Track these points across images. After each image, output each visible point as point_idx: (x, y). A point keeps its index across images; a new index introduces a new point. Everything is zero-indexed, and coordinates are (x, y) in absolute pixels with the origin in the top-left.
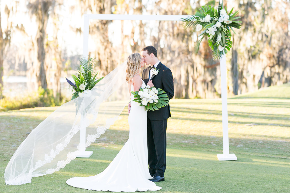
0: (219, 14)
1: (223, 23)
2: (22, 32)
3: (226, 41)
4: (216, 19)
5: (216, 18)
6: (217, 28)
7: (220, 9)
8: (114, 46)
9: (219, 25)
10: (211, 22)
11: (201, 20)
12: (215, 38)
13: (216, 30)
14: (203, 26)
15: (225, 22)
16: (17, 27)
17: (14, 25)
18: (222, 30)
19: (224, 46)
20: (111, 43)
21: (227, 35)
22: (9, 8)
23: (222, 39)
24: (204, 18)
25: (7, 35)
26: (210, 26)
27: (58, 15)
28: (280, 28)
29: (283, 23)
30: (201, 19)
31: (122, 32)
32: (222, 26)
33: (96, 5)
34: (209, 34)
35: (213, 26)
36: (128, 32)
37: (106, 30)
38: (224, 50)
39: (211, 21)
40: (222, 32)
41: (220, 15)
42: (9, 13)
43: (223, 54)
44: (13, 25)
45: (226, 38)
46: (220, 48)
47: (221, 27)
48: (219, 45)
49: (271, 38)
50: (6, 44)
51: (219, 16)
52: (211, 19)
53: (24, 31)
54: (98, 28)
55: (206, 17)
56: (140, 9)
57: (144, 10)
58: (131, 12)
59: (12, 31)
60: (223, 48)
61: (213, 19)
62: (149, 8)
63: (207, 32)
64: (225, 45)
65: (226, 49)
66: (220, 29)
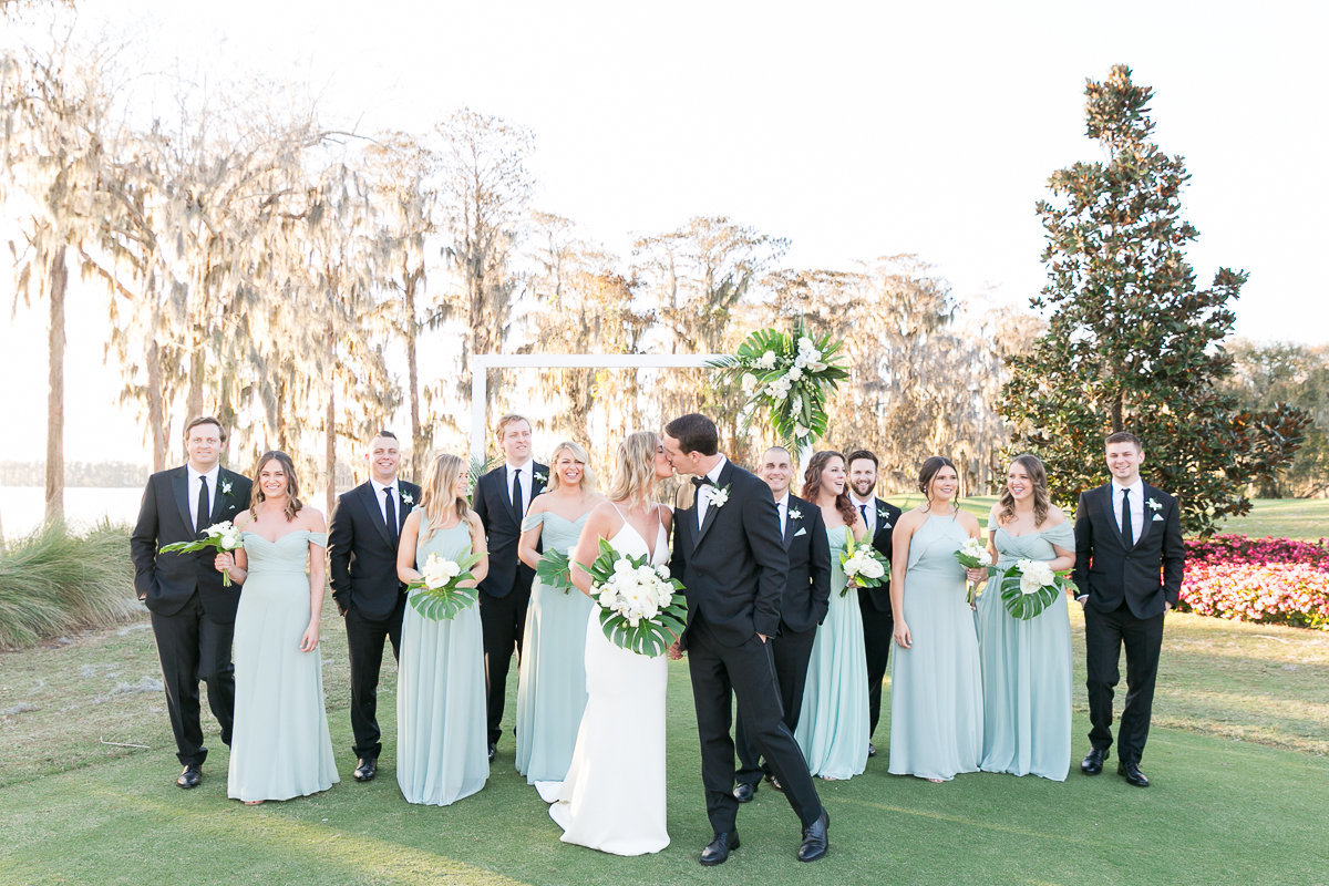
0: (797, 348)
1: (805, 371)
2: (452, 427)
3: (813, 413)
4: (788, 362)
5: (789, 357)
6: (791, 381)
7: (796, 337)
8: (593, 446)
9: (795, 373)
10: (778, 368)
11: (753, 365)
12: (788, 406)
13: (790, 387)
14: (759, 379)
15: (810, 368)
16: (443, 418)
17: (439, 417)
18: (804, 387)
19: (808, 427)
20: (589, 441)
21: (816, 400)
22: (432, 391)
23: (803, 409)
24: (759, 359)
25: (427, 433)
26: (776, 377)
27: (506, 399)
28: (843, 417)
29: (848, 408)
30: (753, 361)
31: (607, 425)
32: (803, 379)
33: (565, 385)
34: (774, 398)
35: (782, 378)
36: (616, 425)
37: (583, 422)
38: (809, 434)
39: (777, 365)
40: (804, 393)
41: (799, 351)
42: (430, 399)
43: (806, 445)
44: (437, 417)
45: (812, 406)
46: (799, 431)
47: (800, 380)
48: (797, 423)
49: (831, 433)
50: (425, 446)
51: (796, 352)
52: (778, 360)
53: (454, 424)
54: (568, 418)
55: (765, 355)
56: (634, 391)
57: (640, 392)
58: (620, 395)
59: (435, 425)
60: (806, 431)
61: (782, 360)
62: (647, 389)
63: (768, 392)
64: (811, 424)
65: (813, 432)
66: (800, 385)
